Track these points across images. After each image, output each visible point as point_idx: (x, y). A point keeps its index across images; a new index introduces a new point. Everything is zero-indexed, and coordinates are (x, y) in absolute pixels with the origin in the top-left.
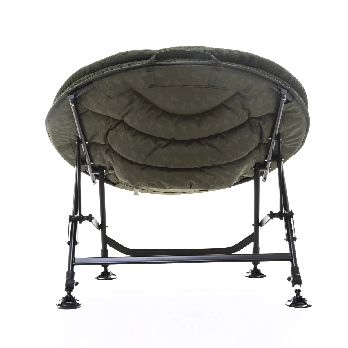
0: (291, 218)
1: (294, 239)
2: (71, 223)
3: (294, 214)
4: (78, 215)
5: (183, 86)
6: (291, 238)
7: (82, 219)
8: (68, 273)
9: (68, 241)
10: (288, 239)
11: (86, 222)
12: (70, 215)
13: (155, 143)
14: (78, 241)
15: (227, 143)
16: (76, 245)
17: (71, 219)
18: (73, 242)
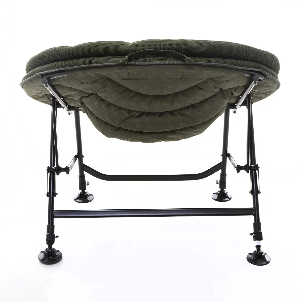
0: (257, 171)
1: (258, 192)
2: (49, 174)
3: (259, 167)
4: (56, 166)
5: (156, 80)
6: (255, 192)
7: (59, 170)
8: (48, 227)
9: (47, 193)
10: (252, 192)
11: (63, 174)
12: (48, 166)
13: (129, 114)
14: (57, 192)
15: (199, 111)
16: (55, 197)
17: (49, 170)
18: (52, 194)
